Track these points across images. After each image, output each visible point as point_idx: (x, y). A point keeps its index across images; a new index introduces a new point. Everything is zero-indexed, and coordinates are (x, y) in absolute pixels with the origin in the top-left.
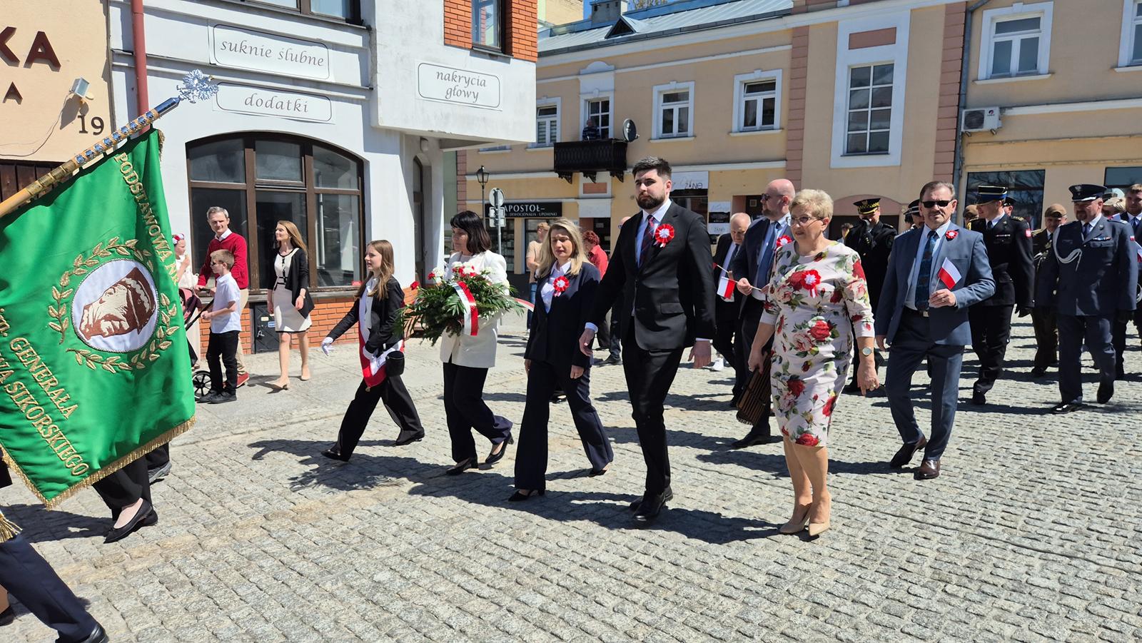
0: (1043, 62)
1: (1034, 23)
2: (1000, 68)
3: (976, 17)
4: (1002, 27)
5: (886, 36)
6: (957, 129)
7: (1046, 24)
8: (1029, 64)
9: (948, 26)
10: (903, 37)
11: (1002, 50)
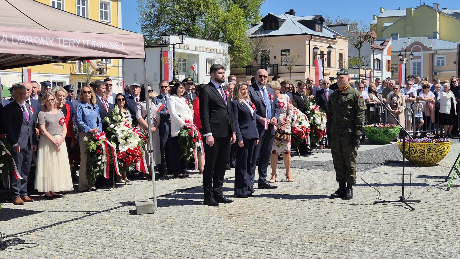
0: (445, 65)
1: (443, 58)
2: (439, 65)
3: (434, 56)
4: (438, 58)
5: (419, 58)
6: (432, 75)
7: (445, 58)
8: (443, 64)
9: (430, 57)
10: (422, 58)
11: (439, 61)
